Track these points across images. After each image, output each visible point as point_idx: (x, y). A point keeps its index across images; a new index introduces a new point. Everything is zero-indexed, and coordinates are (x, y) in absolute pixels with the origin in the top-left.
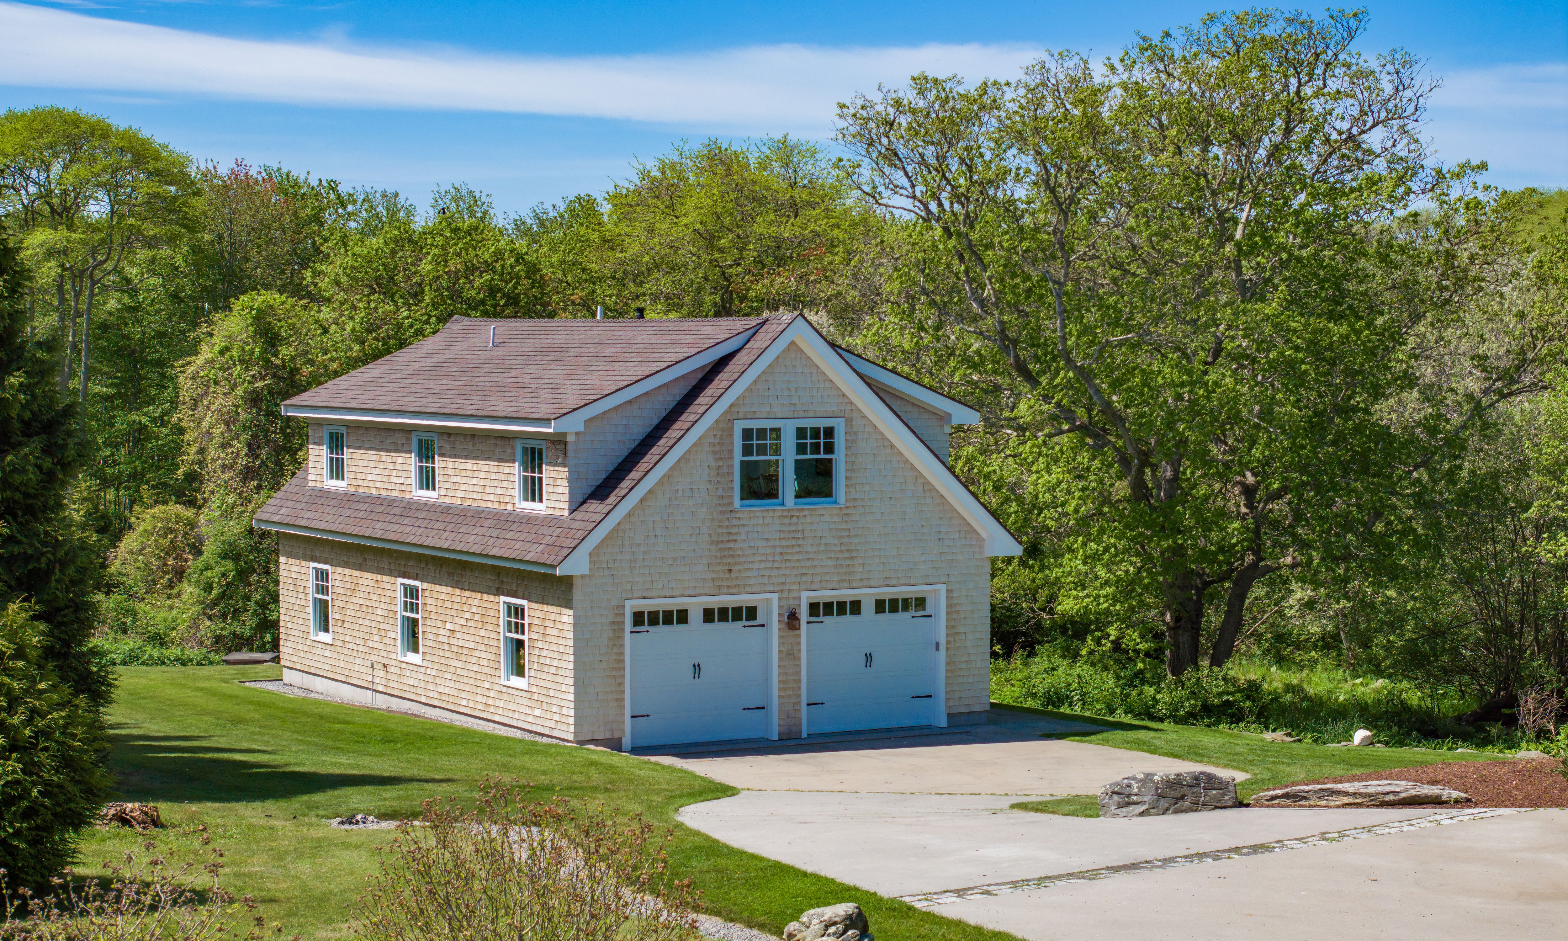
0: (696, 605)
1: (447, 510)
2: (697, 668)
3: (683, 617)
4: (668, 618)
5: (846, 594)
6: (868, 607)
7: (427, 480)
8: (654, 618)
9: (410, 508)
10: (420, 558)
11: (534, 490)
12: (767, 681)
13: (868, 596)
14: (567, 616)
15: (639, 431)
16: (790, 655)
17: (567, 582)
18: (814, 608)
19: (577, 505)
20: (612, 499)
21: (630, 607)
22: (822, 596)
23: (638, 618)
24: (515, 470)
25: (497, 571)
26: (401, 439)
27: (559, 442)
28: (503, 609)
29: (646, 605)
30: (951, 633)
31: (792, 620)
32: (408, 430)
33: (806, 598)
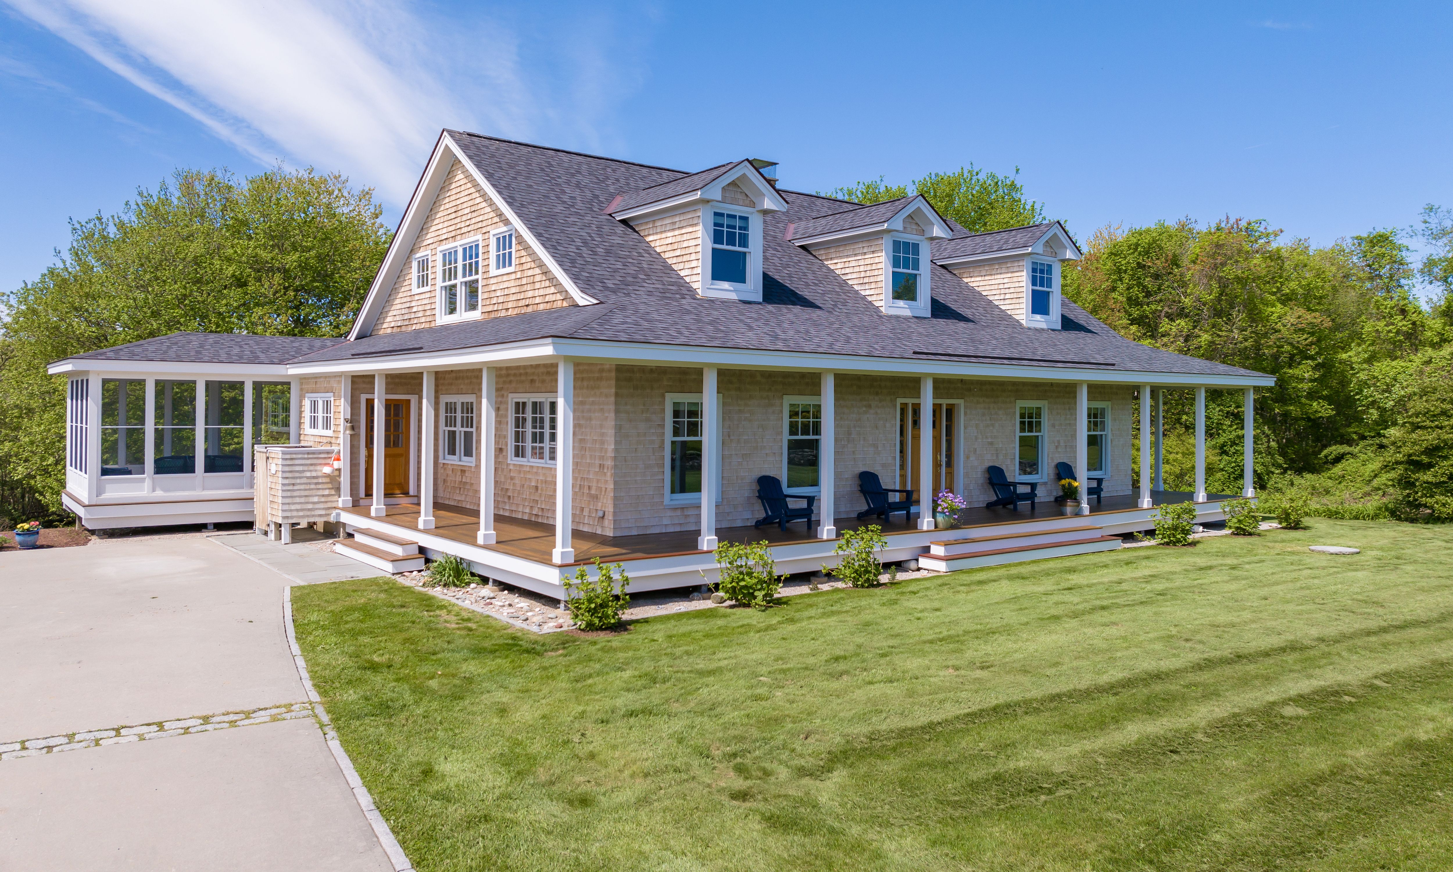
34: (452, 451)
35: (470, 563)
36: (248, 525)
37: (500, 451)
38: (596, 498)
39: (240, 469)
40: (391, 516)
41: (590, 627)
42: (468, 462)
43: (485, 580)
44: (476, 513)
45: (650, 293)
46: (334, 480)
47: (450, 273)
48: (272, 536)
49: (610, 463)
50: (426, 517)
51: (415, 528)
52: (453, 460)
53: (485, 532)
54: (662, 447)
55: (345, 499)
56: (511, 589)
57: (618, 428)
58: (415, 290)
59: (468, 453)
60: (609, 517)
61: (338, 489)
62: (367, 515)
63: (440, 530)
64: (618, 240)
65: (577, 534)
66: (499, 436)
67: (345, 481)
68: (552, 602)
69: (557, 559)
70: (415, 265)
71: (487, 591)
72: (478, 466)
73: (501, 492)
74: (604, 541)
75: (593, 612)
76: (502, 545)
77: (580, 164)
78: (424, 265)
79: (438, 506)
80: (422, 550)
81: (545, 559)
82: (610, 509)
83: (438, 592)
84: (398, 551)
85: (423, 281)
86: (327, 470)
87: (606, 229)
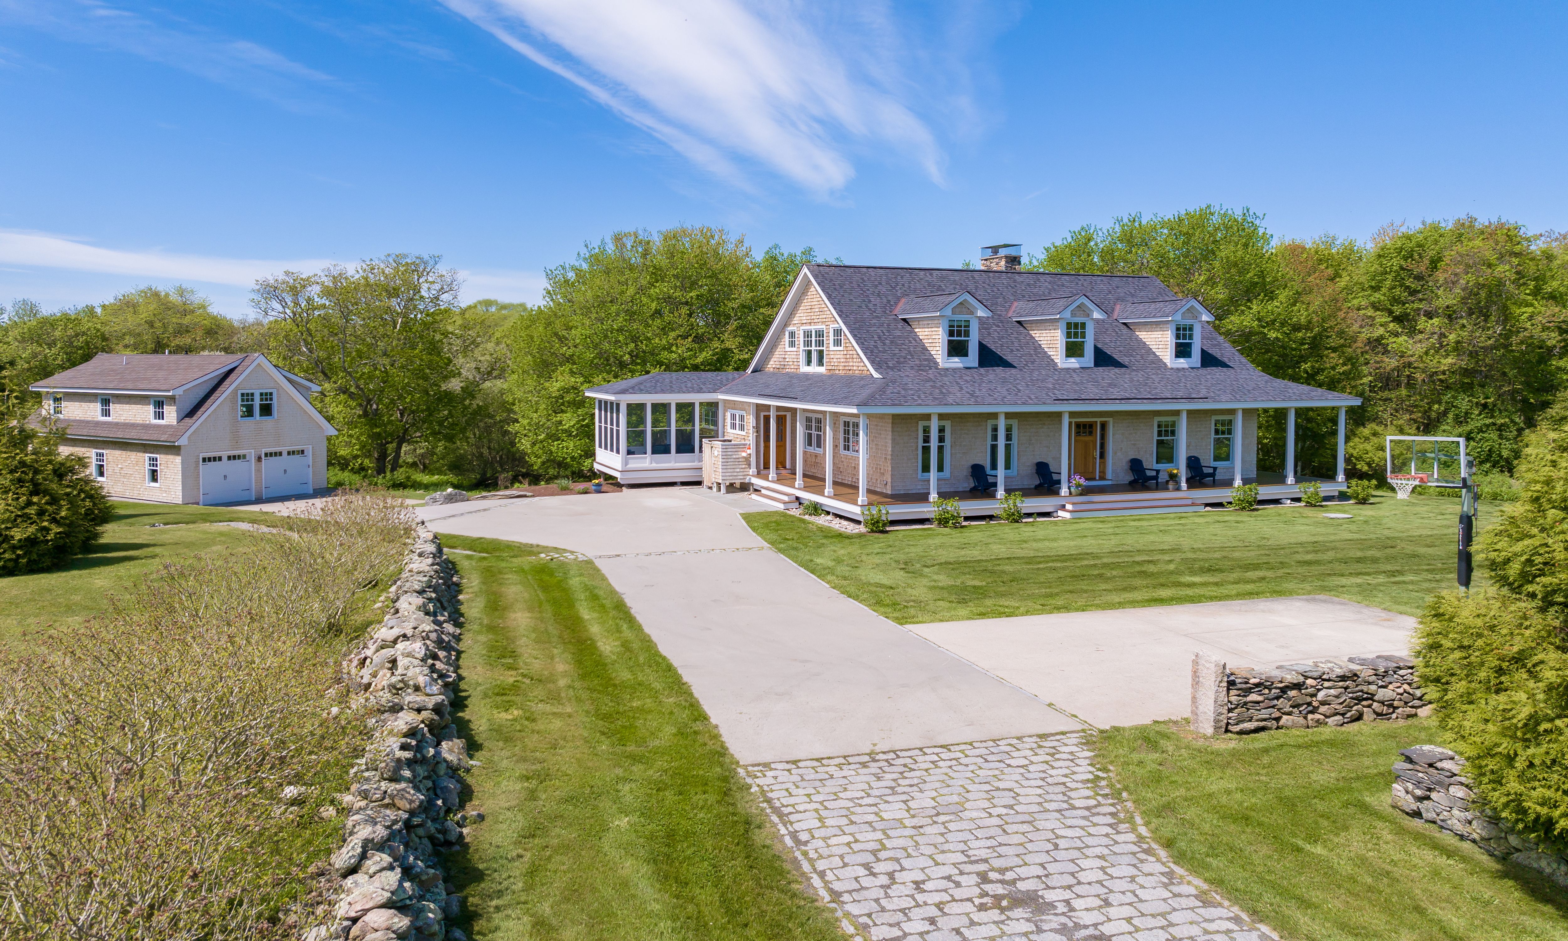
0: (224, 455)
1: (117, 424)
2: (225, 477)
3: (220, 459)
4: (215, 459)
5: (277, 449)
6: (285, 454)
7: (107, 413)
8: (209, 459)
9: (98, 424)
10: (104, 442)
11: (160, 415)
12: (250, 480)
13: (285, 450)
14: (178, 459)
15: (202, 394)
16: (258, 471)
17: (179, 447)
18: (266, 455)
19: (180, 420)
20: (195, 418)
21: (201, 456)
22: (269, 450)
23: (204, 460)
24: (151, 408)
25: (144, 445)
26: (93, 398)
27: (172, 399)
28: (147, 459)
29: (207, 455)
30: (314, 462)
31: (259, 459)
32: (96, 395)
33: (264, 451)
34: (810, 444)
35: (821, 505)
36: (699, 483)
37: (836, 446)
38: (883, 474)
39: (693, 451)
40: (779, 480)
41: (872, 531)
42: (819, 451)
43: (828, 513)
44: (824, 480)
45: (912, 368)
46: (747, 460)
47: (808, 343)
48: (715, 489)
49: (889, 457)
50: (799, 481)
51: (794, 487)
52: (811, 449)
53: (828, 490)
54: (917, 449)
55: (753, 470)
56: (841, 517)
57: (893, 440)
58: (788, 349)
59: (819, 446)
60: (889, 484)
61: (749, 465)
62: (767, 479)
63: (806, 488)
64: (898, 333)
65: (869, 491)
66: (835, 439)
67: (753, 460)
68: (858, 522)
69: (860, 503)
70: (787, 334)
71: (829, 517)
72: (825, 454)
73: (836, 470)
74: (886, 496)
75: (873, 524)
76: (836, 496)
77: (881, 276)
78: (792, 335)
79: (805, 476)
80: (797, 498)
81: (855, 503)
82: (889, 480)
83: (807, 517)
84: (786, 498)
85: (792, 344)
86: (744, 454)
87: (892, 326)
